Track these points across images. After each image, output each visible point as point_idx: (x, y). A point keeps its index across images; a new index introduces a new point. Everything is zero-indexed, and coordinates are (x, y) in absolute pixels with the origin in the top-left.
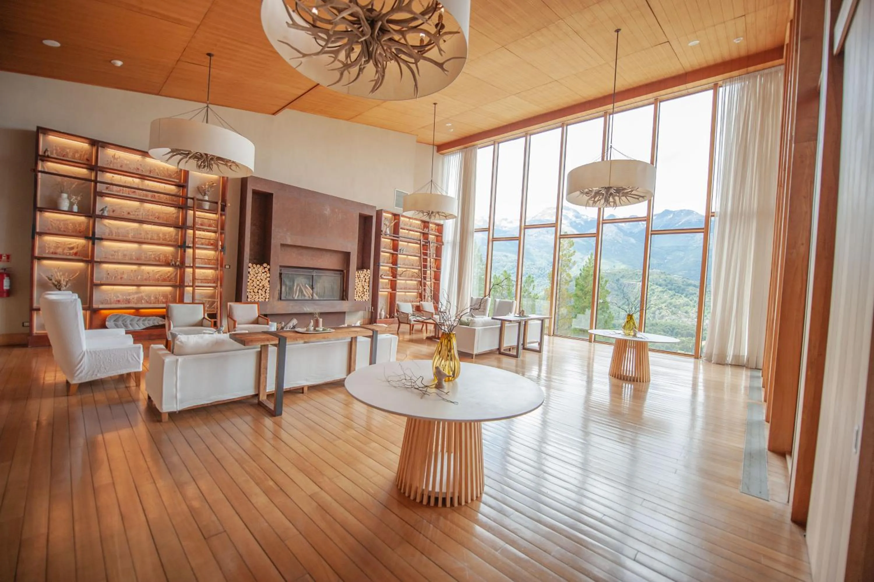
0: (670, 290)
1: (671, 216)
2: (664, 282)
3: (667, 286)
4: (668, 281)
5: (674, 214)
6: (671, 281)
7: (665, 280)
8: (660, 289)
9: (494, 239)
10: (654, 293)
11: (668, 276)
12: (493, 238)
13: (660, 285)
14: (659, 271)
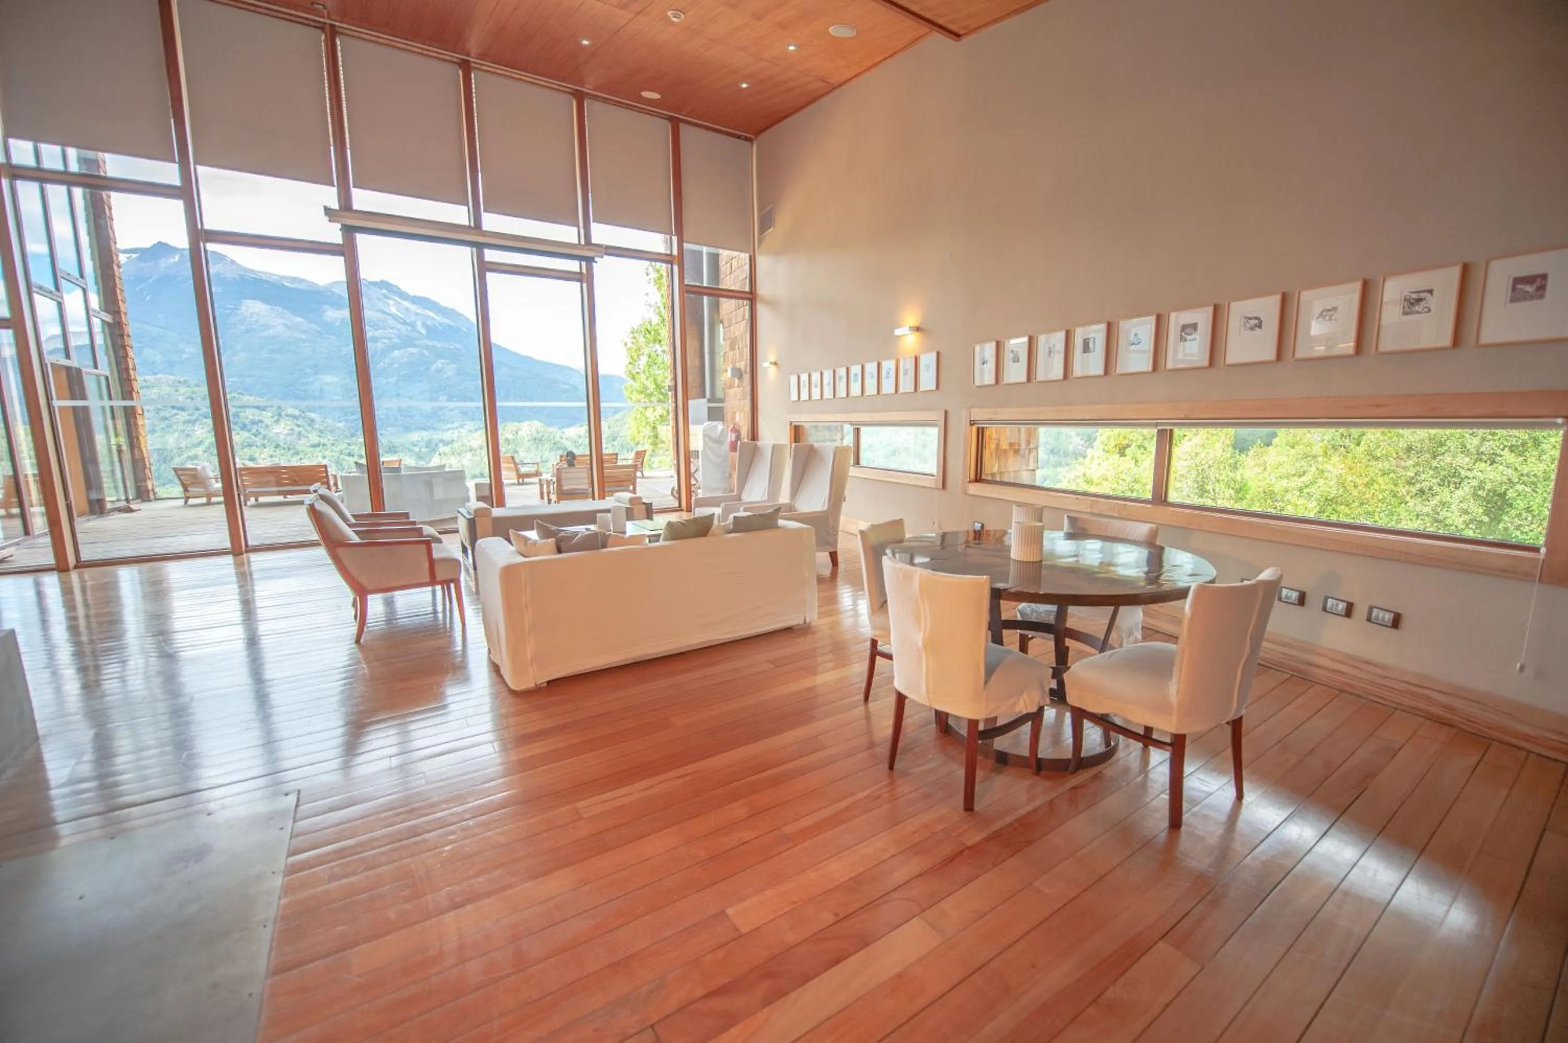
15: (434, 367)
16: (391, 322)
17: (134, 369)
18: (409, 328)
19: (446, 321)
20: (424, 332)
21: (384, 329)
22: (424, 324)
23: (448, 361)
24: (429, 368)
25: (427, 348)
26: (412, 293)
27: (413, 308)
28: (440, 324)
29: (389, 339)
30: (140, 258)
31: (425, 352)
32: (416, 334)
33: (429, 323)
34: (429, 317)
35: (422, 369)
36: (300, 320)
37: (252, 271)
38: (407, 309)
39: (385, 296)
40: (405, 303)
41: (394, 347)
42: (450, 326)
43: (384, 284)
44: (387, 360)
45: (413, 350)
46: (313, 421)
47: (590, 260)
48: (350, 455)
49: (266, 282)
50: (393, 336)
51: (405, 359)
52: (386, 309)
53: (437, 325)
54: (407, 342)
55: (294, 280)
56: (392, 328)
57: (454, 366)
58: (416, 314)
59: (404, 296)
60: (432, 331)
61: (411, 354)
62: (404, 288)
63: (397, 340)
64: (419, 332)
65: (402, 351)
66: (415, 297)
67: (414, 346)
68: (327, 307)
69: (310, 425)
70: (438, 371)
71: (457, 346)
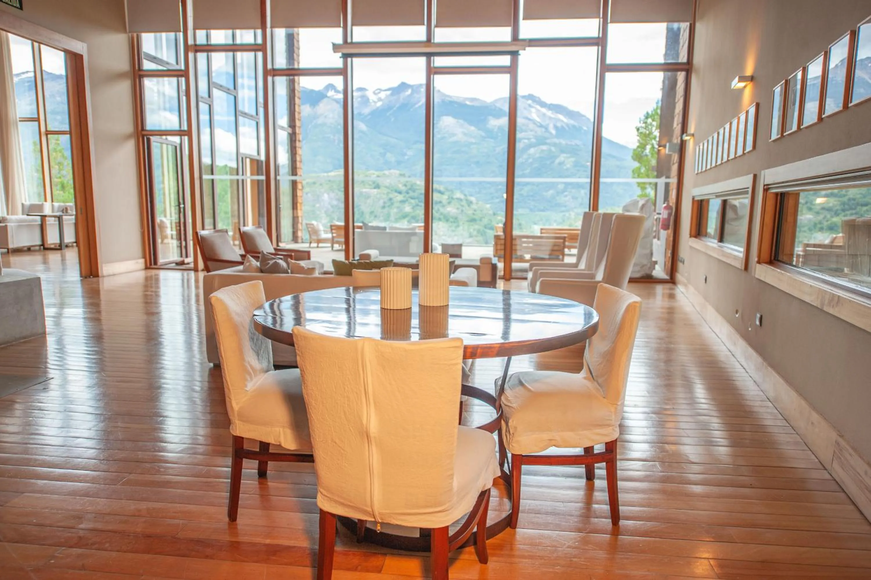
0: (412, 198)
1: (409, 91)
2: (403, 189)
3: (408, 193)
4: (409, 187)
5: (413, 90)
6: (412, 186)
7: (405, 185)
8: (400, 197)
9: (48, 133)
10: (392, 204)
11: (409, 179)
12: (46, 131)
13: (400, 193)
14: (398, 172)
15: (557, 161)
16: (531, 126)
17: (301, 162)
18: (543, 130)
19: (572, 122)
20: (554, 132)
21: (526, 131)
22: (556, 127)
23: (568, 155)
24: (553, 162)
25: (555, 145)
26: (549, 102)
27: (549, 113)
28: (567, 125)
29: (529, 139)
30: (392, 94)
31: (553, 149)
32: (547, 135)
33: (559, 125)
34: (559, 120)
35: (548, 162)
36: (473, 128)
37: (448, 96)
38: (544, 115)
39: (530, 106)
40: (544, 110)
41: (530, 146)
42: (574, 126)
43: (531, 97)
44: (525, 156)
45: (544, 147)
46: (471, 202)
47: (514, 54)
48: (492, 228)
49: (456, 103)
50: (532, 137)
51: (538, 155)
52: (529, 117)
53: (564, 126)
54: (541, 141)
55: (473, 100)
56: (531, 131)
57: (573, 159)
58: (550, 118)
59: (543, 104)
60: (561, 131)
61: (543, 151)
62: (544, 99)
63: (533, 140)
64: (551, 133)
65: (536, 148)
66: (551, 104)
67: (545, 144)
68: (490, 118)
69: (469, 206)
70: (560, 164)
71: (578, 142)
